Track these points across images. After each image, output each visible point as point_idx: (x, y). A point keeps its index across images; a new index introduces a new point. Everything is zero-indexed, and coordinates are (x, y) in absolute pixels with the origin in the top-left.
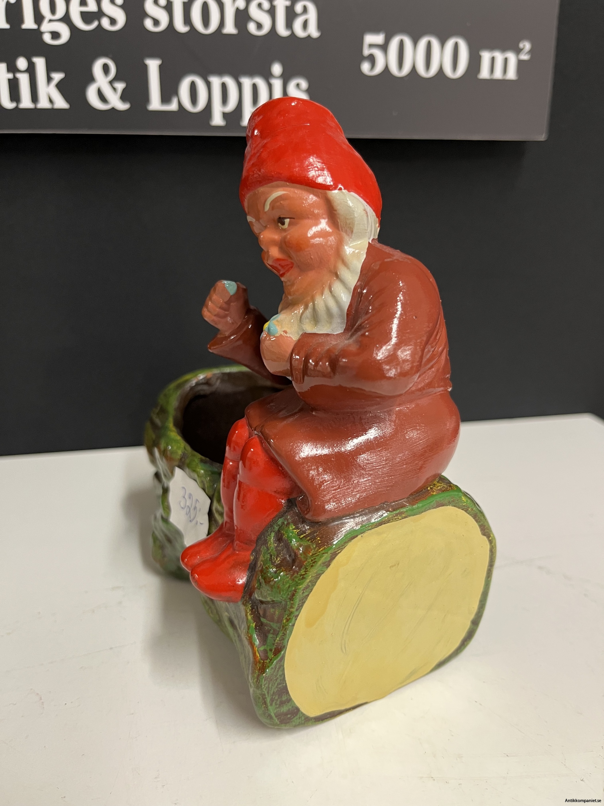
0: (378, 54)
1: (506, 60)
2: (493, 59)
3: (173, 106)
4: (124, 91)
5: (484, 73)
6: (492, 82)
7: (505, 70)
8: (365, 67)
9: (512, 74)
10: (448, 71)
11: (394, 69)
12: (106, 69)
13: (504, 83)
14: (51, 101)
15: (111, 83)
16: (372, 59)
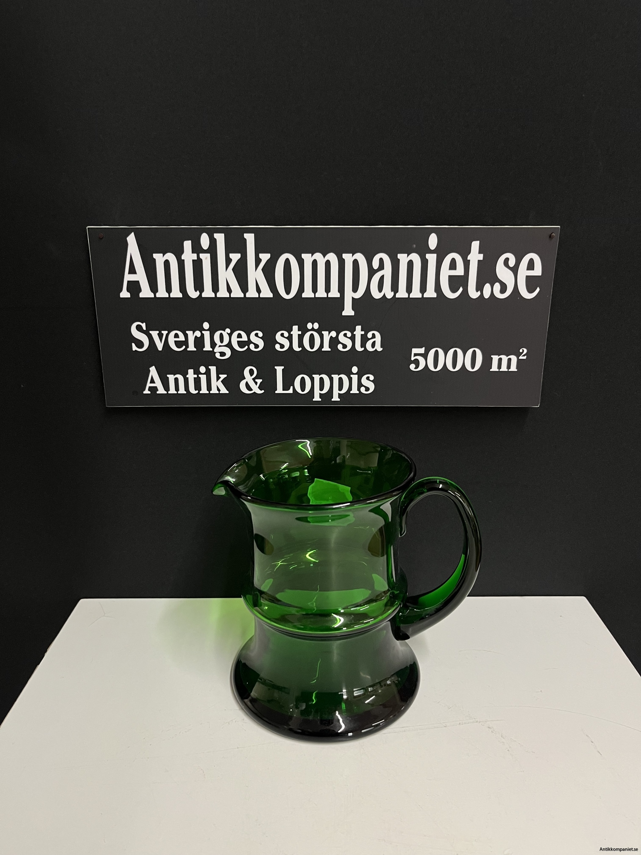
0: (421, 360)
1: (509, 360)
2: (500, 360)
3: (291, 391)
4: (261, 383)
5: (494, 368)
6: (499, 373)
7: (509, 366)
8: (412, 367)
9: (513, 368)
10: (469, 367)
11: (432, 368)
12: (251, 372)
13: (508, 373)
14: (219, 390)
15: (254, 379)
16: (417, 363)
